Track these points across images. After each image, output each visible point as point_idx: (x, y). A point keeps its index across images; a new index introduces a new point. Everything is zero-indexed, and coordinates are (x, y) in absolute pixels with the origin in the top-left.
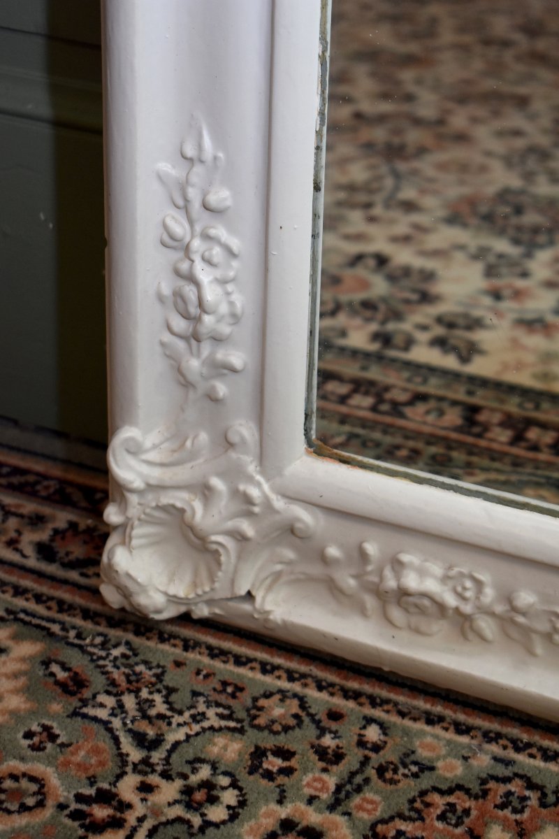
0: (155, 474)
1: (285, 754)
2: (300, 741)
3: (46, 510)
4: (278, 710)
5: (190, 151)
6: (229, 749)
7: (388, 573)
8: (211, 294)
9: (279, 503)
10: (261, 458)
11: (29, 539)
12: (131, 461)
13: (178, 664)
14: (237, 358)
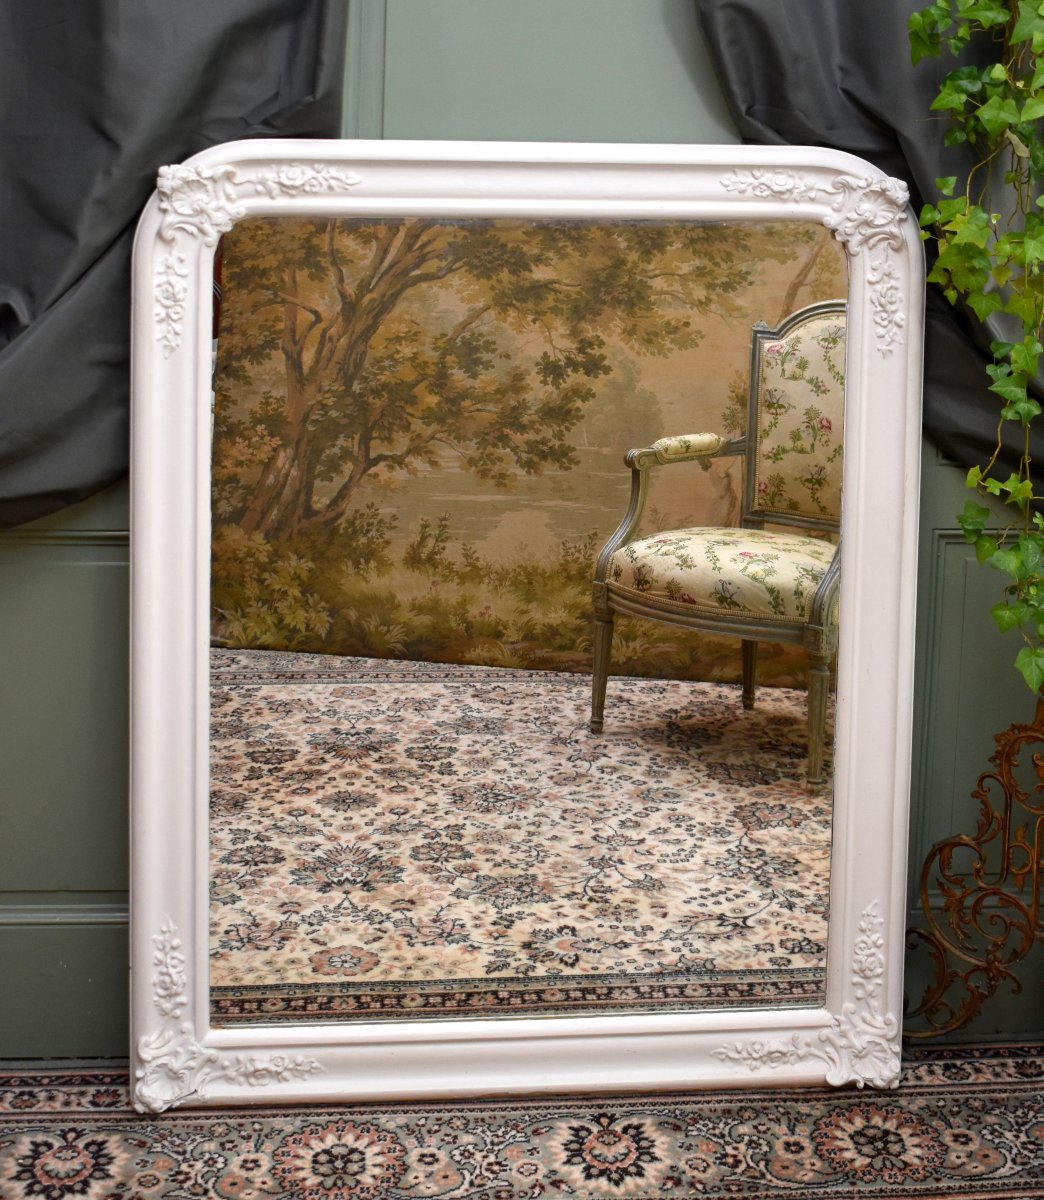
0: (154, 1053)
1: (232, 1142)
2: (234, 1136)
3: (83, 1089)
4: (220, 1130)
5: (165, 929)
6: (212, 1146)
7: (249, 1066)
8: (175, 978)
9: (205, 1051)
10: (196, 1035)
11: (85, 1101)
12: (146, 1050)
13: (175, 1126)
14: (182, 999)
